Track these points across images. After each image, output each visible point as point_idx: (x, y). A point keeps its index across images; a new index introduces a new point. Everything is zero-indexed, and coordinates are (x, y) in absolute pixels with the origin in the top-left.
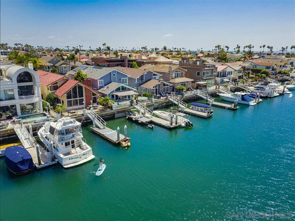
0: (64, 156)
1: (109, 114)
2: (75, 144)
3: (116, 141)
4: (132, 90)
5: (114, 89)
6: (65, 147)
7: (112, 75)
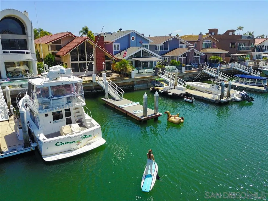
0: (45, 138)
1: (128, 84)
2: (72, 117)
3: (142, 117)
4: (156, 56)
5: (134, 54)
6: (52, 121)
7: (131, 38)
